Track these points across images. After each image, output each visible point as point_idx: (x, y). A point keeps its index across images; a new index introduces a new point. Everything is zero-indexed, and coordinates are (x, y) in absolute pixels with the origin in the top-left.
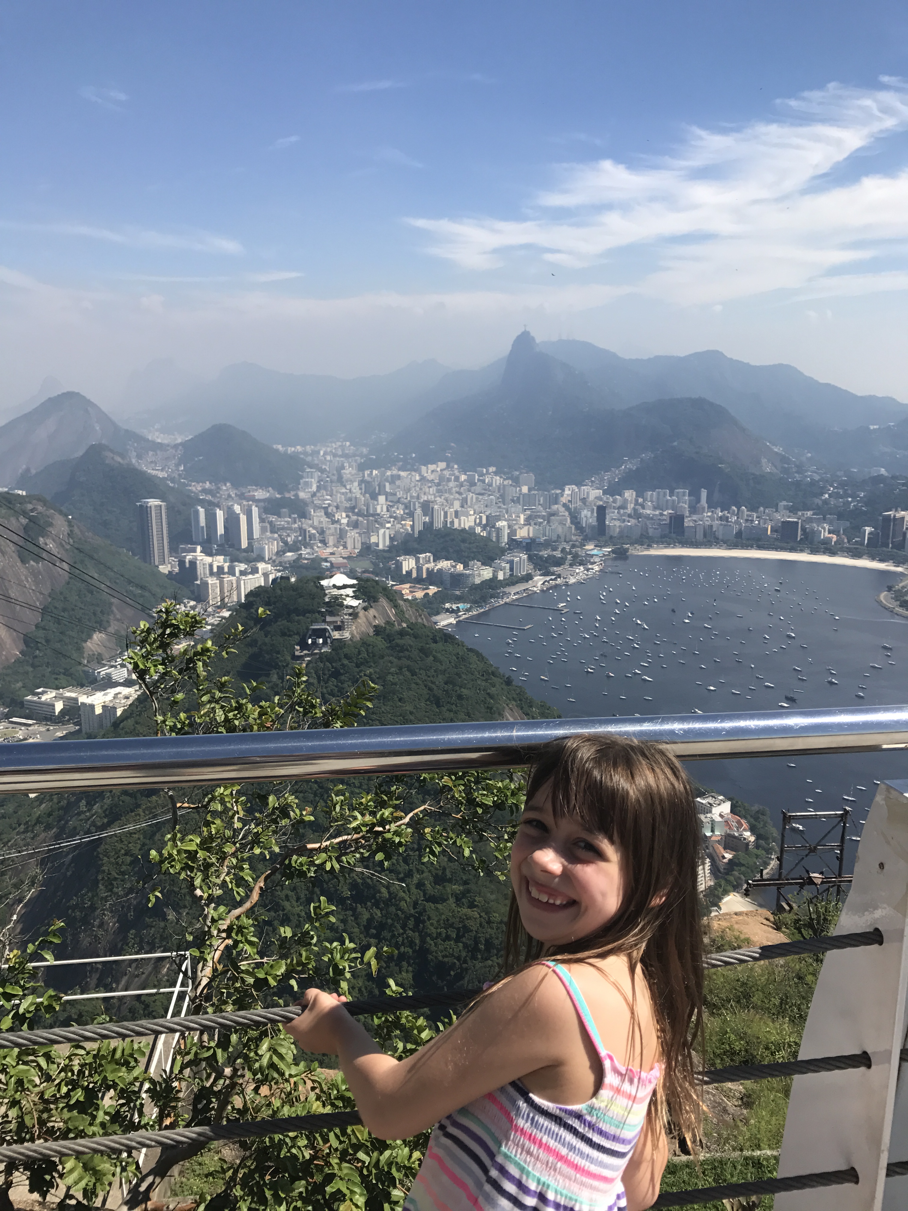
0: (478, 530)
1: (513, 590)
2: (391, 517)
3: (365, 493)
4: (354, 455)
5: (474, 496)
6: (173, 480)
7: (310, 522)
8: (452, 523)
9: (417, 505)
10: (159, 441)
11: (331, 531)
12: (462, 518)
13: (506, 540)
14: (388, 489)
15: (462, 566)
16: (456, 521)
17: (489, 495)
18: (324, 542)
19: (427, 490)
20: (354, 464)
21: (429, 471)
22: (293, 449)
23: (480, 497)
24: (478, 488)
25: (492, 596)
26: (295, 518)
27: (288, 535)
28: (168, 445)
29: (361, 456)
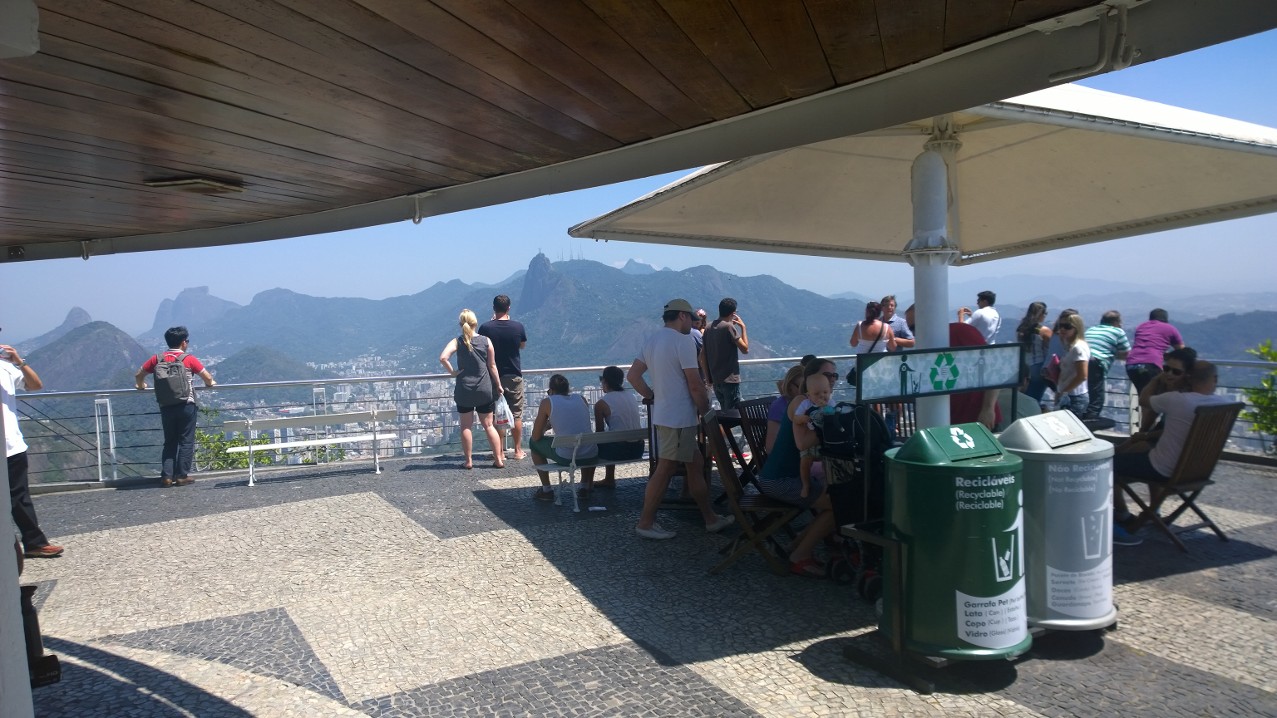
2: (422, 423)
3: (397, 402)
14: (419, 397)
22: (326, 365)
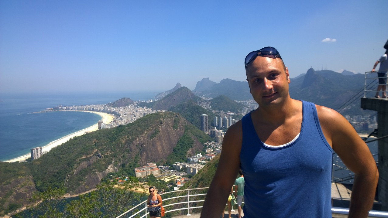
6: (208, 109)
10: (204, 99)
22: (240, 102)
28: (207, 100)
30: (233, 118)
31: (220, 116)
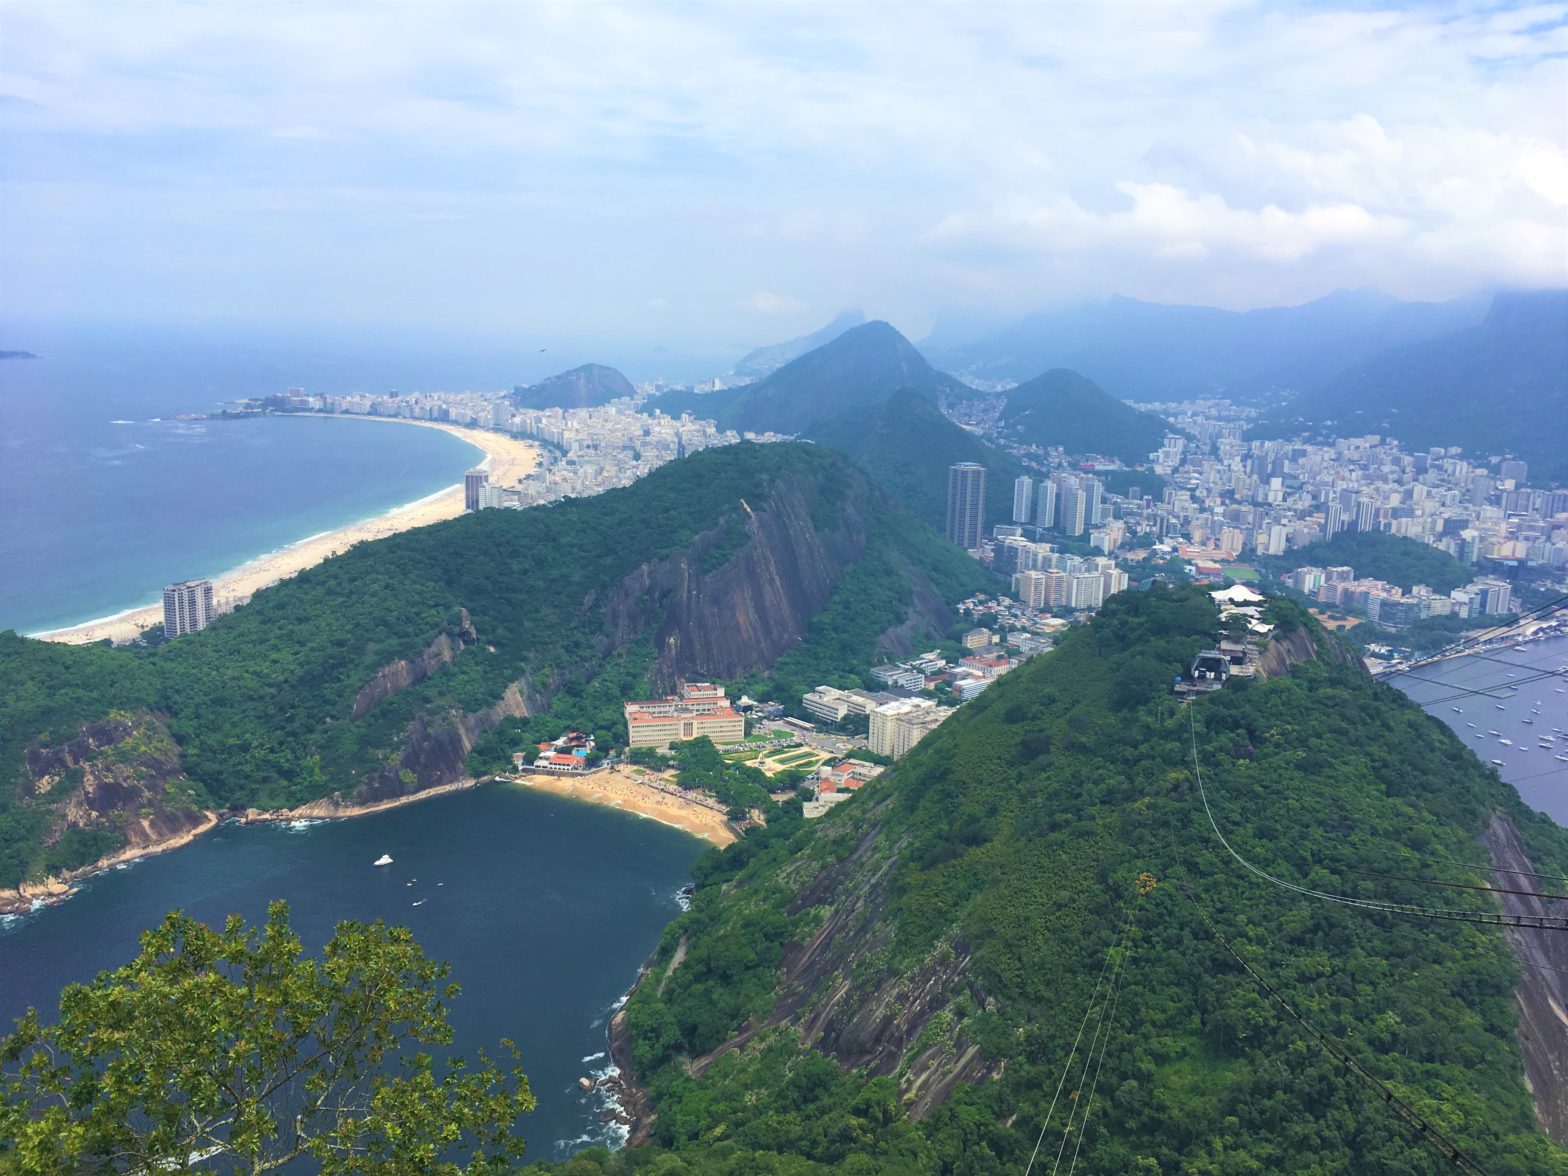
0: (1429, 539)
1: (1484, 635)
2: (1289, 510)
3: (1252, 473)
4: (1238, 419)
5: (1425, 489)
6: (990, 440)
7: (1170, 507)
8: (1388, 525)
9: (1331, 495)
10: (974, 387)
11: (1199, 522)
12: (1404, 520)
13: (1475, 559)
14: (1286, 470)
15: (1400, 590)
16: (1394, 523)
17: (1450, 489)
18: (1187, 537)
19: (1347, 474)
20: (1238, 432)
21: (1352, 447)
22: (1149, 406)
23: (1434, 491)
24: (1432, 476)
25: (1450, 641)
26: (1148, 501)
27: (1139, 524)
28: (989, 394)
29: (1248, 420)
30: (1110, 488)
31: (1047, 476)
